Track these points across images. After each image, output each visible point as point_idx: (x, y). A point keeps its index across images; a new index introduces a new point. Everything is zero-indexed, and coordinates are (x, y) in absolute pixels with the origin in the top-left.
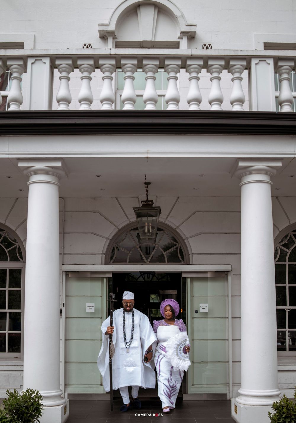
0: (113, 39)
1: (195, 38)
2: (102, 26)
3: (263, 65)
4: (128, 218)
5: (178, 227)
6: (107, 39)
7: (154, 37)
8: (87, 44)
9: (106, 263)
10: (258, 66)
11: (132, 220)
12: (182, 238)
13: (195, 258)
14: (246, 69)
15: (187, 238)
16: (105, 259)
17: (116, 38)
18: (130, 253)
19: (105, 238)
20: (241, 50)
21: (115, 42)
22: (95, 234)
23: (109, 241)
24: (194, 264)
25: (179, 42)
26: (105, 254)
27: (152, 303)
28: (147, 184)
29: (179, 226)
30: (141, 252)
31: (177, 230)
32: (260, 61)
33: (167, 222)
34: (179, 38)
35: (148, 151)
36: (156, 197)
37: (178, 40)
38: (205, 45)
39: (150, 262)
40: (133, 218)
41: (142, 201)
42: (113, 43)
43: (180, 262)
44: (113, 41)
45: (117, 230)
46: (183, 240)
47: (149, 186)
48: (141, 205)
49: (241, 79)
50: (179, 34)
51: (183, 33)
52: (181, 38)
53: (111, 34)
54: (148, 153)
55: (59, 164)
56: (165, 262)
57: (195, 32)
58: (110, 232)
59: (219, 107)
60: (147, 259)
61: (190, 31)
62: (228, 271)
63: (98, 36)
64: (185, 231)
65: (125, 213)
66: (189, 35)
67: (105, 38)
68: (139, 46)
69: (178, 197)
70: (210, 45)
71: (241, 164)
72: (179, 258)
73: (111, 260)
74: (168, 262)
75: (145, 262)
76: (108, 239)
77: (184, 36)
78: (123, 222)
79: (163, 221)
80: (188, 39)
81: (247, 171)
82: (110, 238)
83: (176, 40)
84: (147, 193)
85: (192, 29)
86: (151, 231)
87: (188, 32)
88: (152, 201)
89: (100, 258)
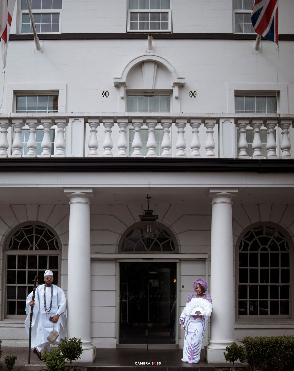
0: (124, 87)
1: (184, 86)
2: (116, 79)
3: (227, 123)
4: (134, 219)
5: (170, 226)
6: (120, 87)
7: (154, 86)
8: (105, 91)
9: (119, 252)
10: (224, 124)
11: (137, 221)
12: (173, 234)
13: (182, 249)
14: (217, 123)
15: (177, 234)
16: (118, 248)
17: (126, 87)
18: (136, 245)
19: (118, 234)
20: (213, 113)
21: (125, 90)
22: (111, 231)
23: (121, 236)
24: (181, 253)
25: (172, 89)
26: (118, 245)
27: (151, 274)
28: (148, 198)
29: (172, 225)
30: (143, 243)
31: (170, 228)
32: (225, 120)
33: (162, 223)
34: (172, 87)
35: (150, 183)
36: (155, 204)
37: (172, 88)
38: (191, 92)
39: (150, 251)
40: (139, 220)
41: (145, 211)
42: (124, 90)
43: (172, 251)
44: (124, 89)
45: (127, 228)
46: (174, 235)
47: (150, 199)
48: (145, 213)
49: (212, 132)
50: (172, 84)
51: (176, 84)
52: (173, 87)
53: (123, 84)
54: (149, 185)
55: (91, 191)
56: (161, 251)
57: (184, 83)
58: (122, 229)
59: (198, 152)
60: (148, 248)
61: (180, 82)
62: (205, 258)
63: (113, 85)
64: (175, 229)
65: (132, 216)
66: (179, 85)
67: (119, 87)
68: (143, 92)
69: (171, 205)
70: (195, 92)
71: (211, 191)
72: (171, 248)
73: (122, 250)
74: (163, 251)
75: (147, 251)
76: (120, 234)
77: (176, 85)
78: (130, 222)
79: (160, 221)
80: (179, 87)
81: (216, 195)
82: (122, 233)
83: (170, 88)
84: (149, 205)
85: (182, 81)
86: (151, 231)
87: (179, 83)
88: (152, 211)
89: (114, 248)
